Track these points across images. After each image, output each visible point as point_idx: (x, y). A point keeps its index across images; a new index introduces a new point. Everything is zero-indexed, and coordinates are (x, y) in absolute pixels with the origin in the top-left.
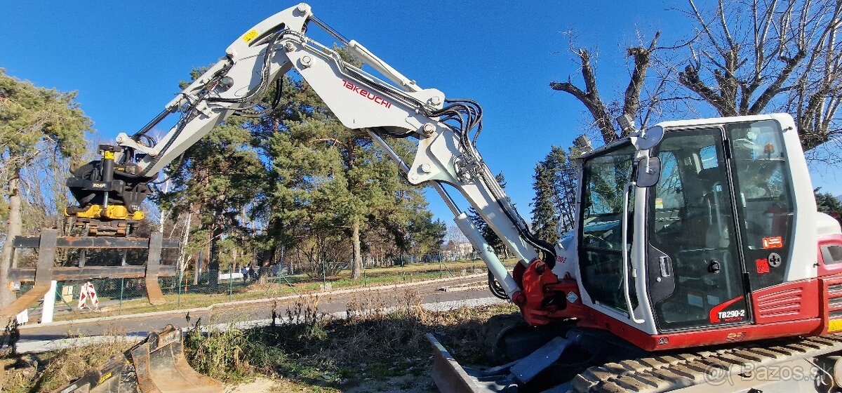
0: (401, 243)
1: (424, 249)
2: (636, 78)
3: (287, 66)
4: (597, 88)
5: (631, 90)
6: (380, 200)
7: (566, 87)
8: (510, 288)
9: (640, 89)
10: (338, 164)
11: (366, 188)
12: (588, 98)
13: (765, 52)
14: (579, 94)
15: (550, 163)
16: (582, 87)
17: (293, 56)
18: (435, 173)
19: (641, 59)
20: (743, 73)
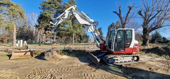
0: (81, 39)
1: (85, 40)
2: (129, 12)
3: (73, 14)
4: (121, 13)
5: (127, 15)
6: (78, 31)
7: (115, 12)
8: (99, 46)
9: (129, 15)
10: (71, 23)
11: (76, 28)
12: (119, 15)
13: (154, 9)
14: (118, 14)
15: (111, 26)
16: (119, 13)
17: (74, 13)
18: (91, 31)
19: (130, 9)
20: (149, 13)
